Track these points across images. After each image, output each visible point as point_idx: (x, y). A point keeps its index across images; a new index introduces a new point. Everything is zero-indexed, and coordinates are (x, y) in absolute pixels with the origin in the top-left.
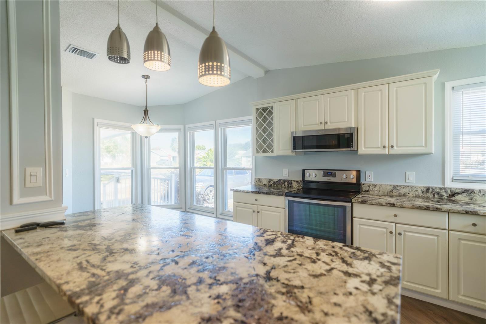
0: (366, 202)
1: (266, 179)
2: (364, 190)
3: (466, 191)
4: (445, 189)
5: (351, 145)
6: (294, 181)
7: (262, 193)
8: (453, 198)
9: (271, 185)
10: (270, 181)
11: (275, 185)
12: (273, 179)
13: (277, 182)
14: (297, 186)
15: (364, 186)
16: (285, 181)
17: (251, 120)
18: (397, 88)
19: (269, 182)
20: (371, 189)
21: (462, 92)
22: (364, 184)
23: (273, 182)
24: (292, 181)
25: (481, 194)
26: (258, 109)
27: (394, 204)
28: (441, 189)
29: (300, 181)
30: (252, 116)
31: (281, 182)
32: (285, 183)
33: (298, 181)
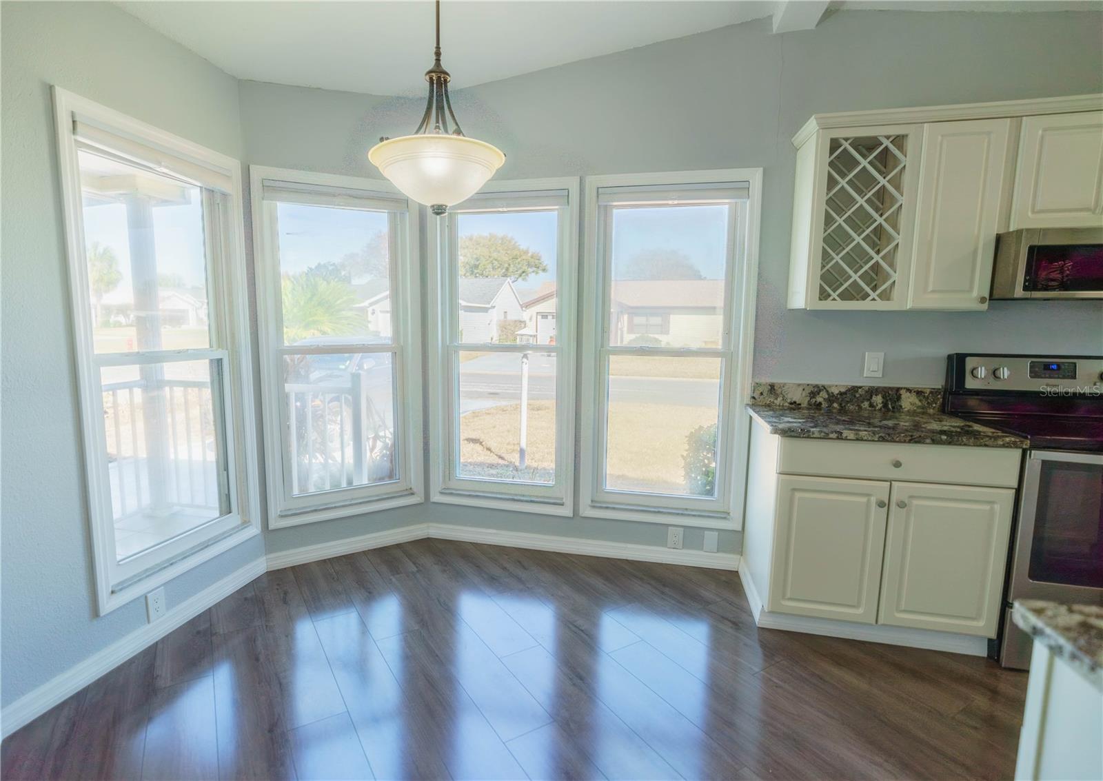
1: (799, 385)
6: (909, 390)
7: (928, 441)
9: (820, 404)
10: (815, 391)
11: (835, 405)
12: (830, 387)
13: (841, 394)
14: (918, 407)
16: (872, 391)
17: (746, 185)
19: (813, 394)
23: (828, 394)
24: (902, 392)
26: (835, 143)
29: (934, 392)
30: (760, 170)
31: (857, 396)
32: (874, 396)
33: (925, 391)
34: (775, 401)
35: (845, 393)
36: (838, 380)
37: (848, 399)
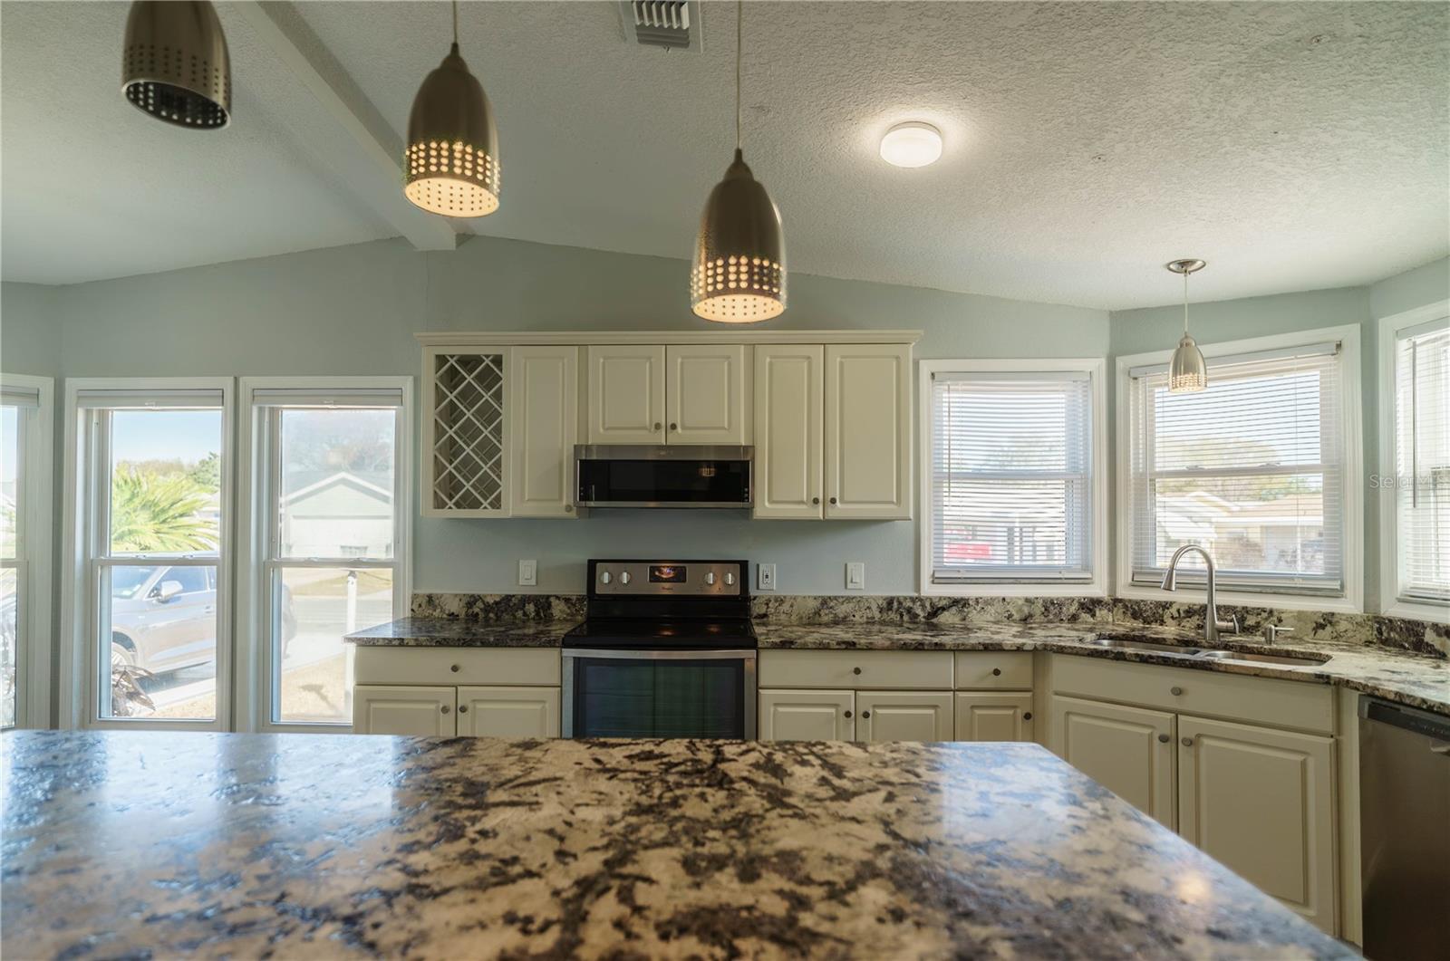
0: (792, 643)
1: (456, 595)
2: (755, 614)
3: (956, 602)
4: (921, 600)
5: (745, 492)
6: (557, 597)
8: (935, 620)
9: (477, 614)
10: (472, 601)
11: (491, 615)
12: (485, 596)
13: (497, 603)
14: (568, 615)
15: (755, 602)
16: (525, 600)
17: (399, 392)
18: (842, 357)
19: (470, 605)
20: (773, 610)
21: (946, 387)
22: (755, 598)
23: (484, 604)
24: (552, 599)
25: (978, 608)
26: (441, 360)
27: (854, 644)
28: (913, 600)
29: (580, 599)
30: (411, 378)
31: (511, 604)
32: (527, 605)
33: (571, 598)
34: (434, 613)
35: (500, 603)
36: (493, 588)
37: (503, 609)
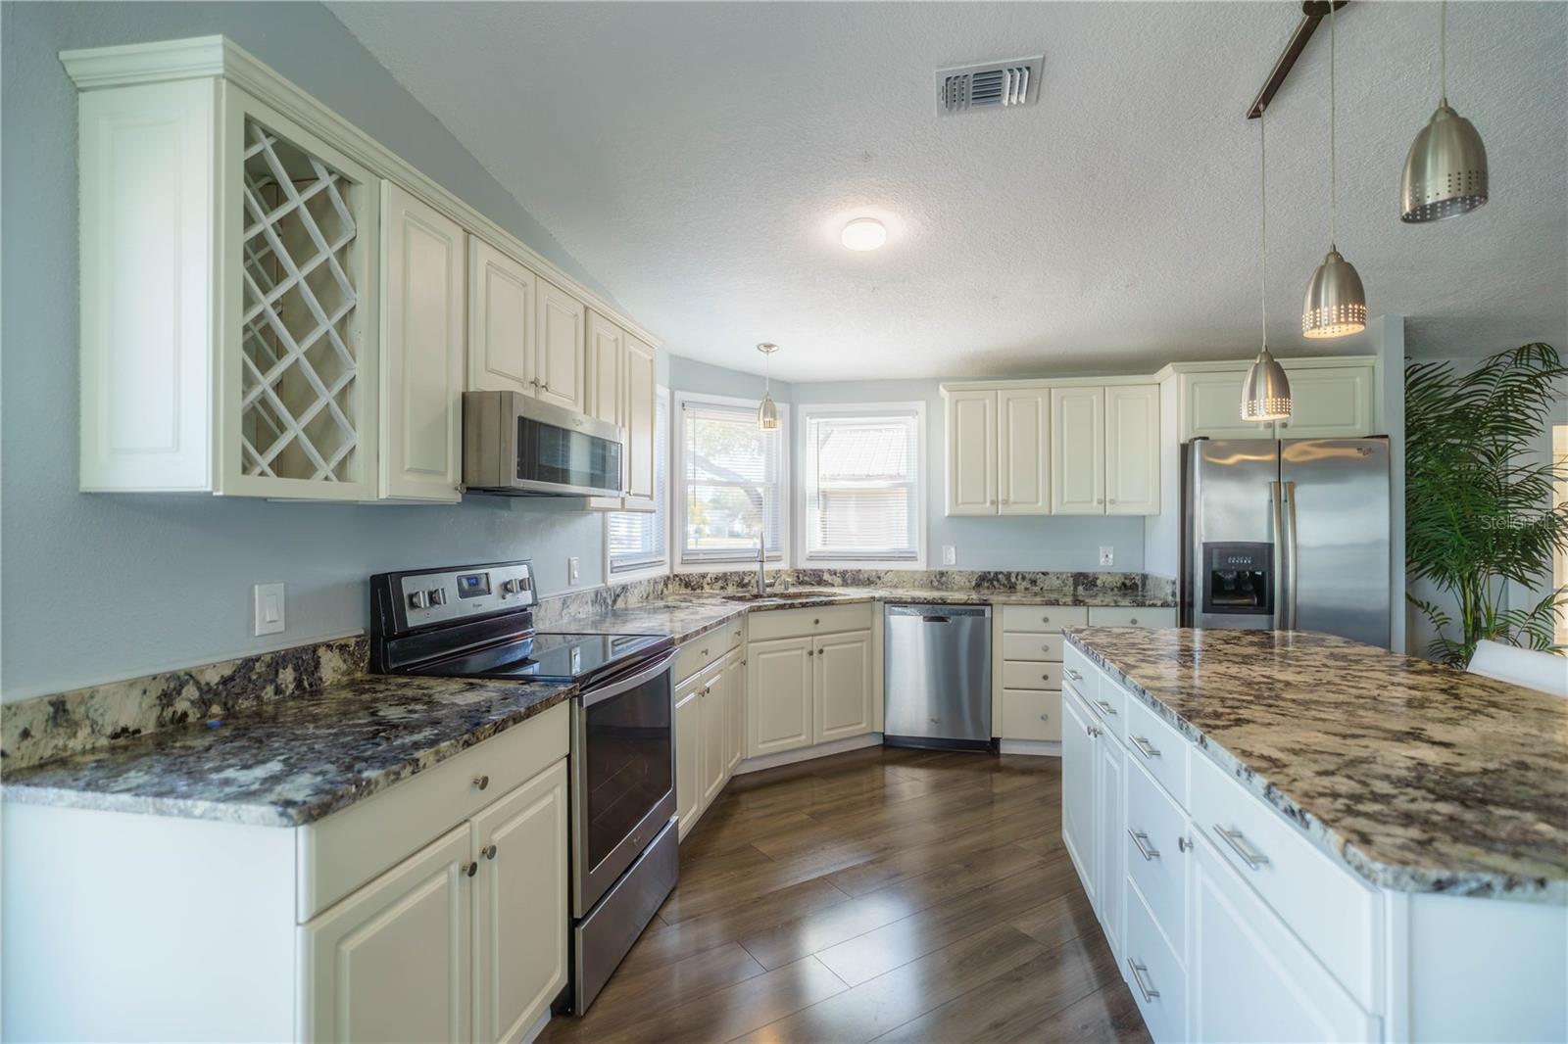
1: (132, 684)
3: (621, 589)
6: (329, 646)
8: (615, 607)
9: (185, 715)
10: (172, 688)
11: (216, 709)
12: (201, 671)
13: (225, 681)
14: (343, 673)
16: (278, 662)
19: (167, 698)
23: (199, 689)
24: (321, 651)
25: (632, 591)
28: (606, 590)
29: (360, 642)
31: (254, 677)
32: (281, 670)
33: (349, 642)
34: (71, 744)
35: (232, 678)
37: (237, 690)
